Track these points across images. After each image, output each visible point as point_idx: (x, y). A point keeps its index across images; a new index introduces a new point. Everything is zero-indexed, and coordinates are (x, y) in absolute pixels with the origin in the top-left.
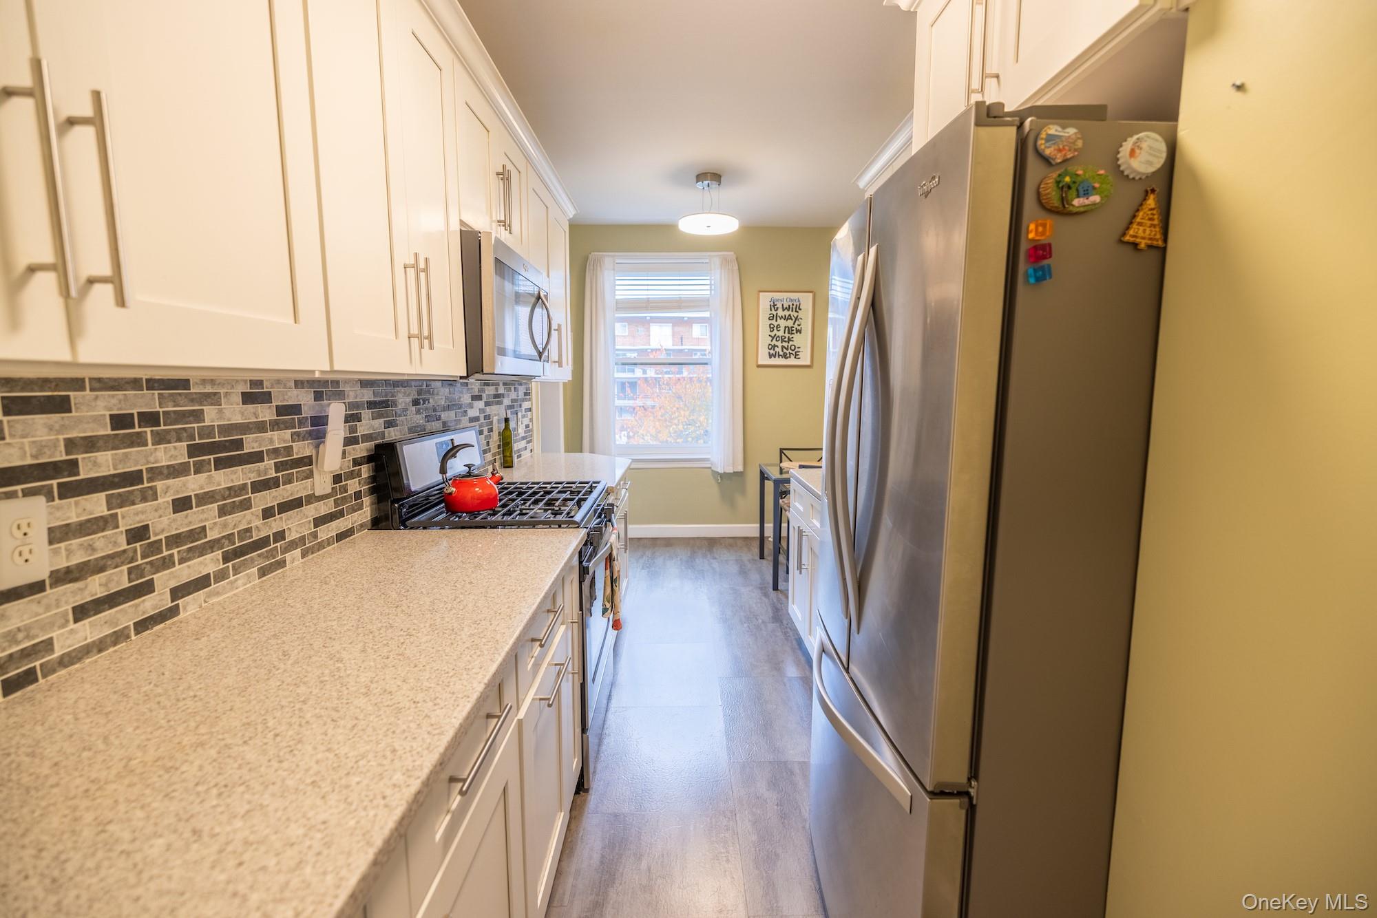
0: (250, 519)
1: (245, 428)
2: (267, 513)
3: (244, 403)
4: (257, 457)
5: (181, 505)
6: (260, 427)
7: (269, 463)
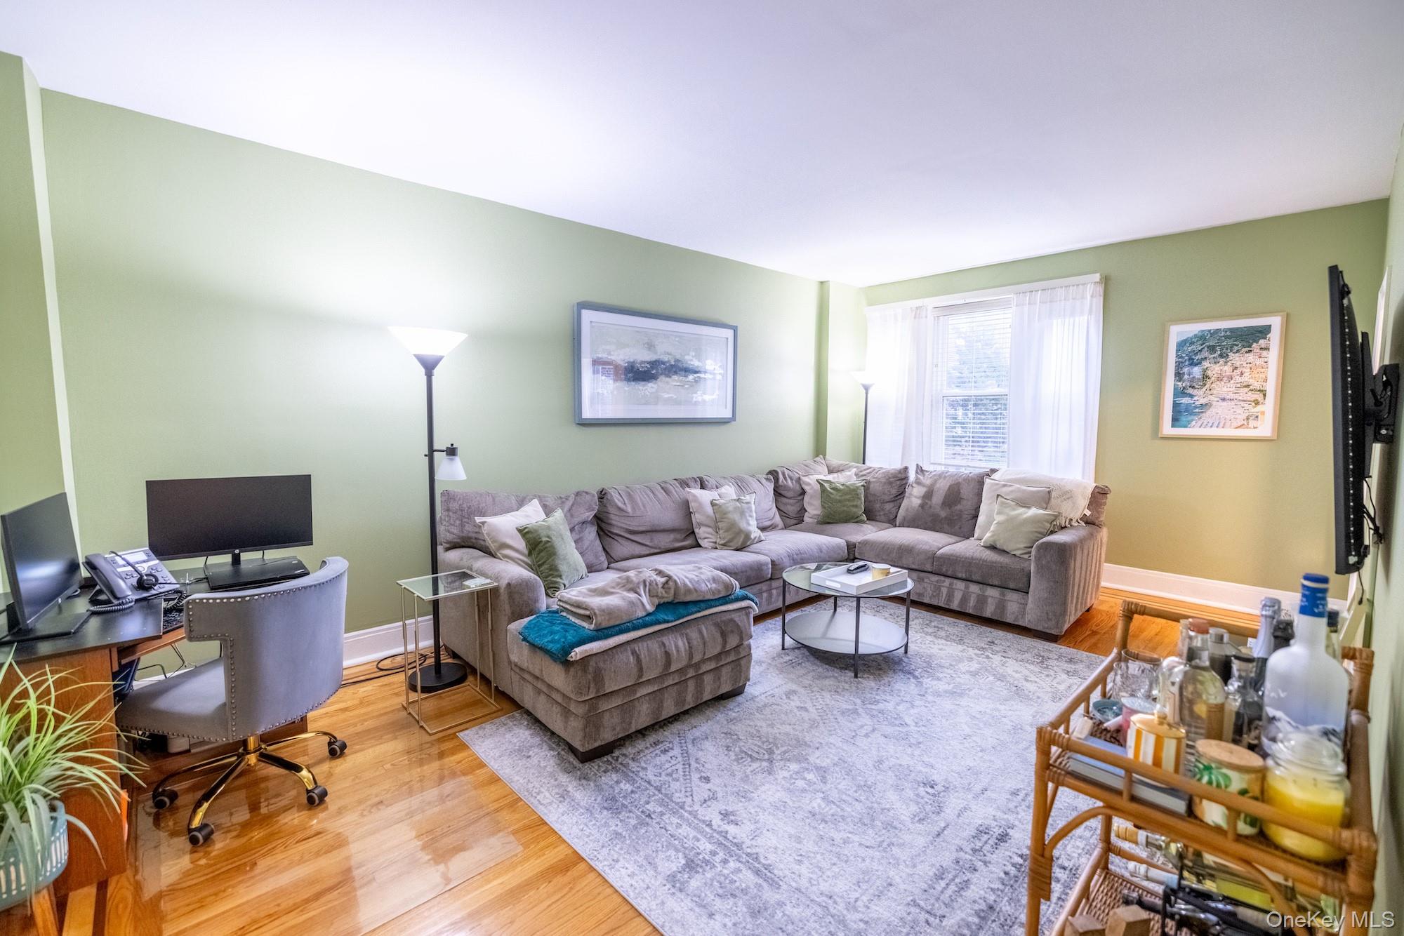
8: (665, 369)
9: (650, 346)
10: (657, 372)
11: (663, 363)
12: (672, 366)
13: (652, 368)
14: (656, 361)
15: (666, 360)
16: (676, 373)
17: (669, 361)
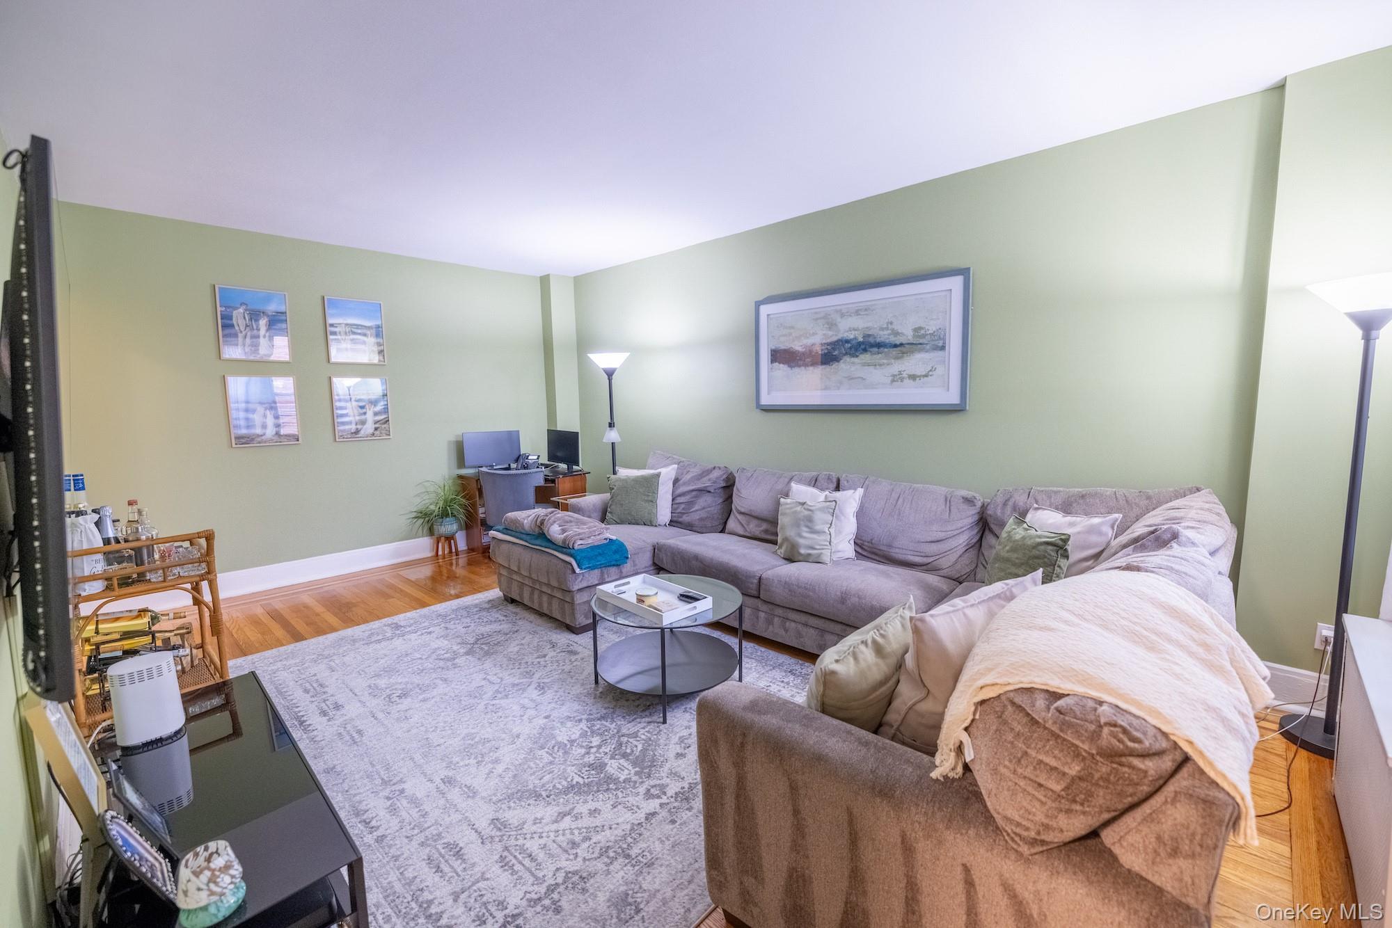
8: (850, 348)
9: (832, 325)
10: (840, 353)
11: (847, 341)
12: (860, 344)
13: (834, 349)
14: (838, 341)
15: (852, 337)
16: (865, 350)
17: (855, 338)
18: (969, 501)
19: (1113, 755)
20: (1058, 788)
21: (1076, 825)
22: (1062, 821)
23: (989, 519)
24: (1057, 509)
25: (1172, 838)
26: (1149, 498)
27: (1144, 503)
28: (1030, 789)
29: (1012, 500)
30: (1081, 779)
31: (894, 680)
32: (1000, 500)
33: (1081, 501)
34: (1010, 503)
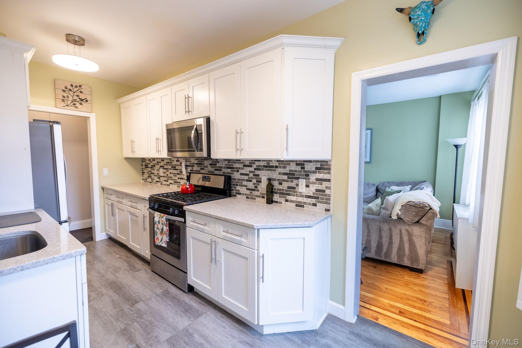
0: (176, 178)
1: (176, 165)
2: (178, 178)
3: (176, 161)
4: (177, 170)
5: (170, 173)
6: (178, 165)
7: (179, 171)
18: (374, 185)
19: (422, 208)
20: (414, 214)
21: (416, 219)
22: (415, 219)
23: (379, 189)
24: (395, 186)
25: (429, 218)
26: (415, 183)
27: (414, 184)
28: (411, 215)
29: (385, 184)
30: (418, 211)
31: (380, 211)
32: (381, 184)
33: (401, 184)
34: (384, 185)
